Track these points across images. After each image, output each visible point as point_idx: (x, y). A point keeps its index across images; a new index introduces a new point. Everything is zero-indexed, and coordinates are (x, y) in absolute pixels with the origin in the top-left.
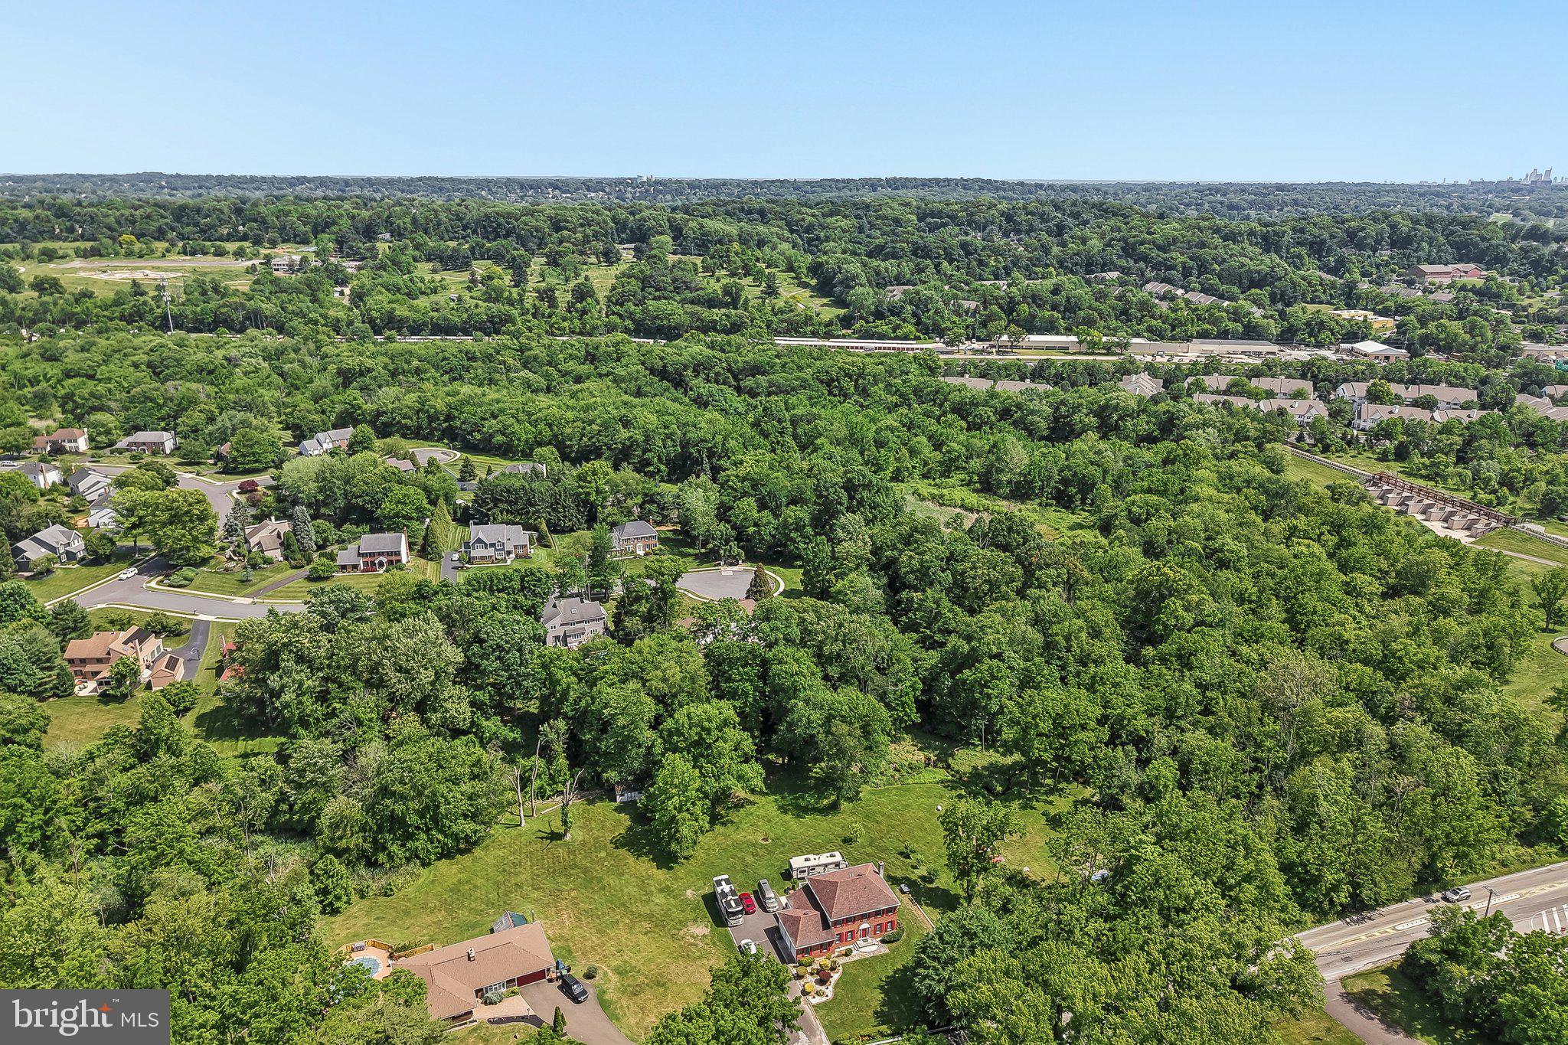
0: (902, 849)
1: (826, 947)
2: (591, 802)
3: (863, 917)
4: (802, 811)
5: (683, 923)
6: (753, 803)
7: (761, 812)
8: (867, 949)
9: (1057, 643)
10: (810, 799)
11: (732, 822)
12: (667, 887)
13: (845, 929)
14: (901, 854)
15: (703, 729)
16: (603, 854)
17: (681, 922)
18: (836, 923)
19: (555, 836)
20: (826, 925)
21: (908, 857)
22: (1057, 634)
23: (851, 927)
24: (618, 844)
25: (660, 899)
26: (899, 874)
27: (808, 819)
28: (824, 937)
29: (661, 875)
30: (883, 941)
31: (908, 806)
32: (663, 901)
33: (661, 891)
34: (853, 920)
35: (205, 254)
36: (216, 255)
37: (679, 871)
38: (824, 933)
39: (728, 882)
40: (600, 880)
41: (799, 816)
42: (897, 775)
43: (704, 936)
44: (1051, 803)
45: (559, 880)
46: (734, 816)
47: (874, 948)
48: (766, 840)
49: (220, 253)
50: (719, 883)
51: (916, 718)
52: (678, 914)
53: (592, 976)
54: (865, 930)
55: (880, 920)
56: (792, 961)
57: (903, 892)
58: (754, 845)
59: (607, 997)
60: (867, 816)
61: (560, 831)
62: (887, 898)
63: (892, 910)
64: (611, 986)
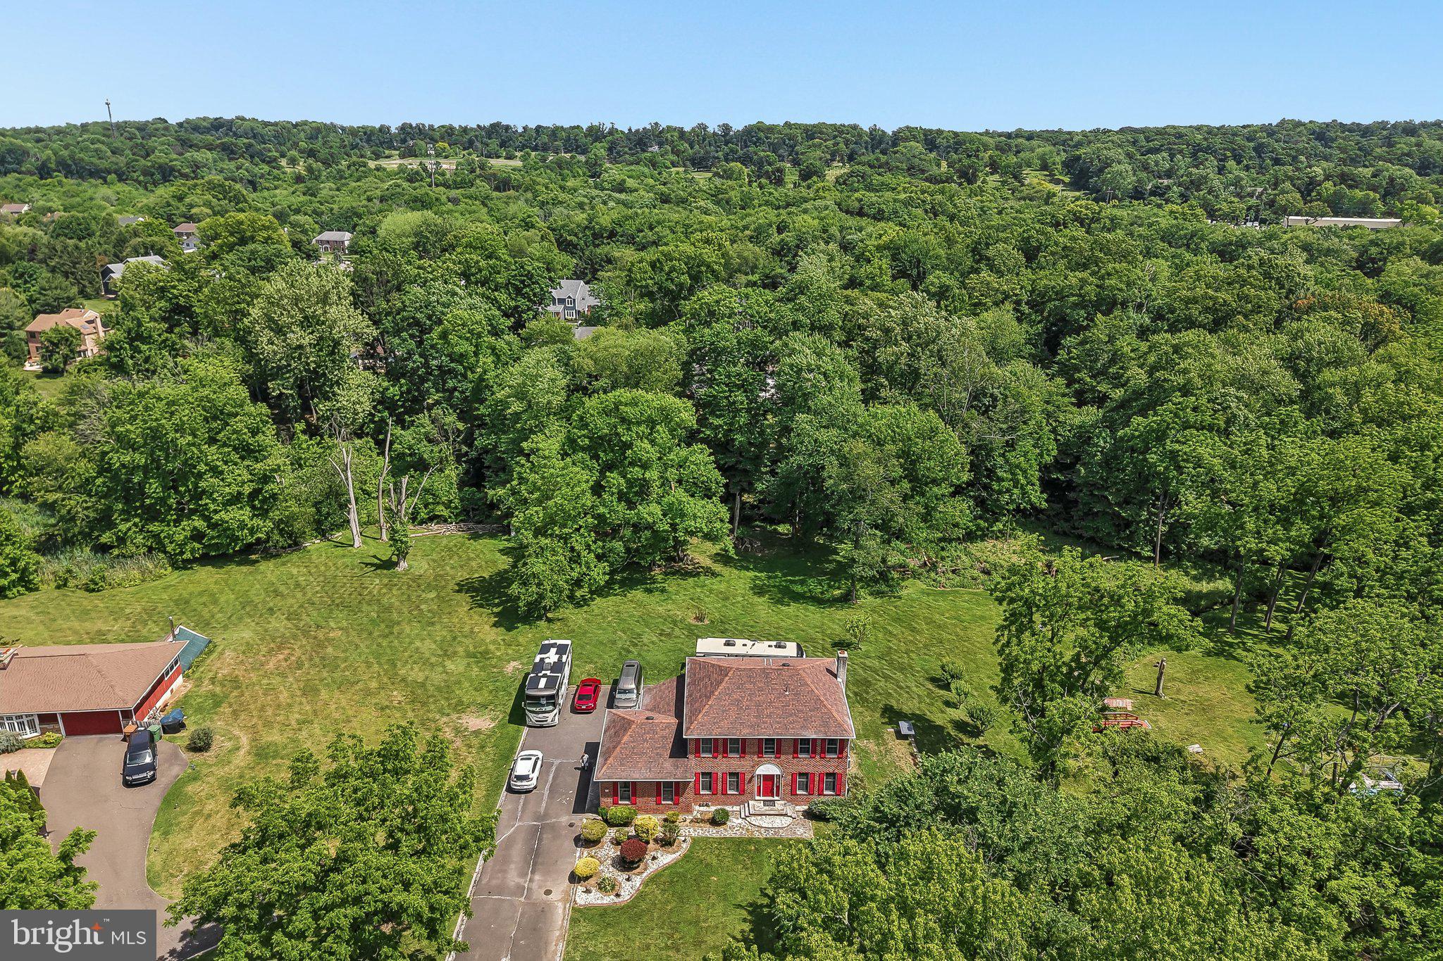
0: (938, 673)
1: (671, 791)
2: (475, 536)
3: (772, 747)
4: (787, 595)
5: (460, 707)
6: (714, 574)
7: (723, 587)
8: (765, 822)
9: (1330, 397)
10: (814, 586)
11: (663, 591)
12: (487, 652)
13: (722, 765)
14: (933, 680)
15: (623, 420)
16: (433, 595)
17: (460, 702)
18: (703, 746)
19: (389, 565)
20: (680, 748)
21: (947, 687)
22: (1333, 385)
23: (733, 763)
24: (462, 587)
25: (456, 666)
26: (908, 706)
27: (793, 608)
28: (669, 770)
29: (491, 636)
30: (810, 815)
31: (982, 618)
32: (461, 669)
33: (469, 655)
34: (740, 747)
35: (498, 157)
36: (507, 158)
37: (524, 634)
38: (668, 764)
39: (562, 650)
40: (391, 624)
41: (780, 602)
42: (983, 577)
43: (477, 733)
45: (336, 612)
46: (672, 585)
47: (786, 821)
48: (701, 619)
49: (510, 157)
50: (545, 649)
51: (1038, 497)
52: (465, 693)
53: (200, 745)
54: (768, 778)
55: (806, 763)
56: (595, 809)
57: (899, 735)
58: (675, 623)
59: (190, 789)
60: (897, 620)
61: (395, 559)
62: (827, 719)
63: (837, 747)
64: (221, 772)
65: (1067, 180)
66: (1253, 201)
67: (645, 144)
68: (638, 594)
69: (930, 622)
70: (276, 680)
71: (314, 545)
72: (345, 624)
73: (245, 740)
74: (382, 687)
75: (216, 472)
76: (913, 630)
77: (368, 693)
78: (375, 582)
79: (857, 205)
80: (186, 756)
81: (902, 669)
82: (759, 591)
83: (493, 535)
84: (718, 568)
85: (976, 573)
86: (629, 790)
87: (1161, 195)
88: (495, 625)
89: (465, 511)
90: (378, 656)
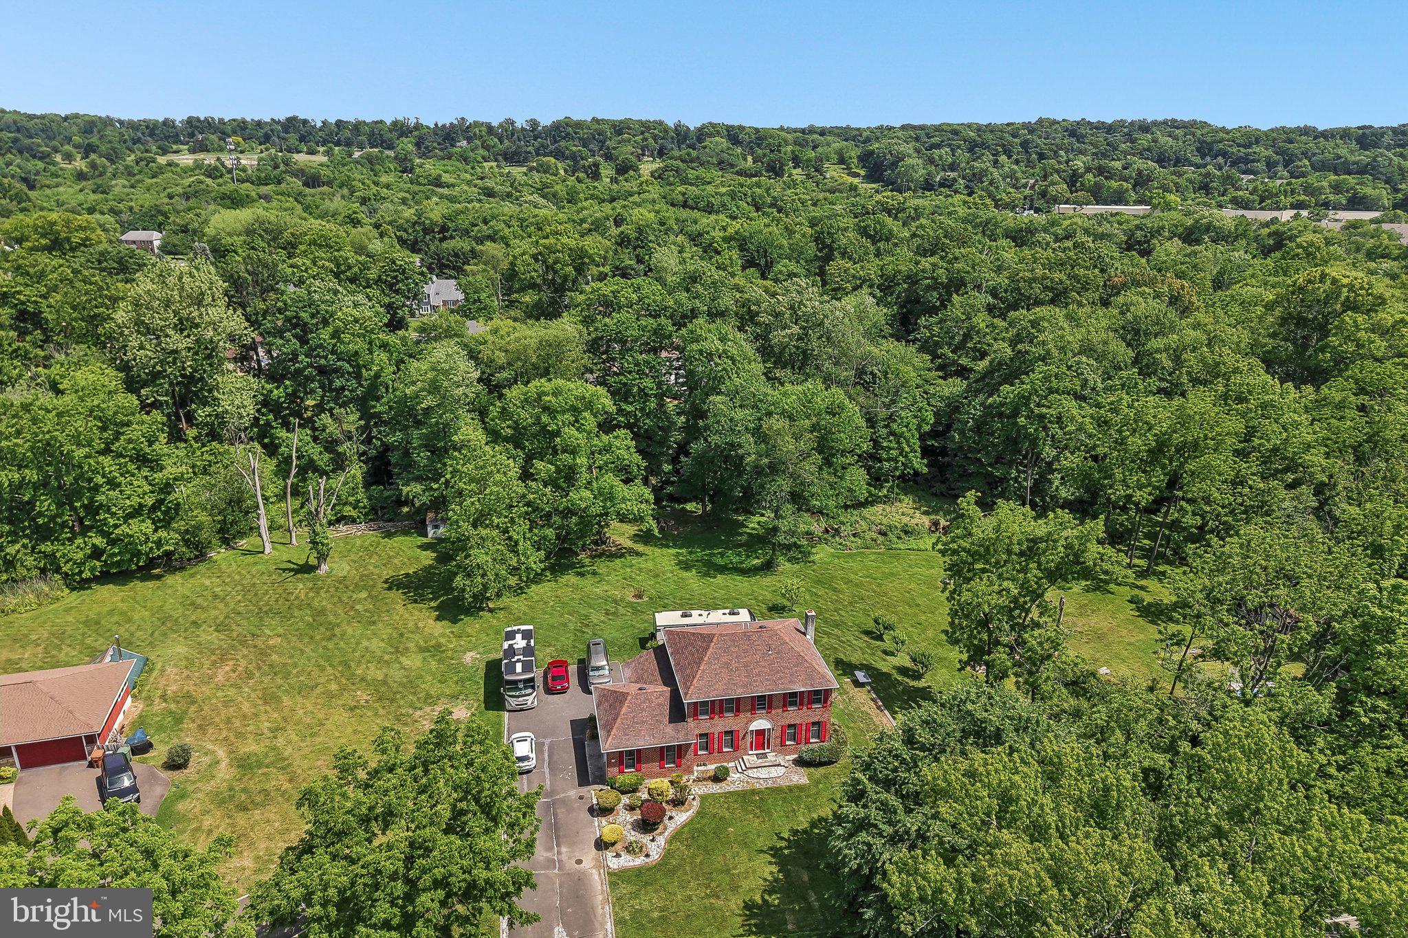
0: (871, 625)
1: (672, 755)
2: (389, 535)
3: (762, 703)
4: (711, 568)
6: (638, 554)
7: (650, 565)
8: (762, 773)
9: (1156, 362)
10: (732, 557)
11: (594, 573)
12: (439, 645)
13: (718, 725)
14: (867, 633)
16: (364, 595)
17: (428, 696)
18: (700, 709)
19: (307, 569)
20: (678, 712)
21: (880, 638)
22: (1158, 351)
23: (729, 722)
24: (394, 584)
25: (413, 661)
26: (856, 658)
27: (720, 579)
28: (671, 735)
29: (438, 629)
30: (801, 762)
31: (892, 574)
32: (418, 663)
33: (422, 650)
34: (734, 706)
35: (299, 152)
36: (308, 153)
37: (471, 625)
38: (669, 729)
39: (527, 635)
40: (331, 627)
41: (707, 574)
42: (881, 538)
44: (1142, 588)
45: (267, 621)
46: (602, 566)
47: (781, 771)
48: (639, 596)
49: (311, 152)
50: (510, 636)
51: (919, 464)
52: (429, 685)
53: (176, 763)
54: (760, 733)
55: (795, 715)
56: (601, 779)
57: (857, 684)
58: (615, 602)
59: (181, 807)
60: (819, 582)
61: (313, 561)
62: (811, 673)
63: (820, 697)
64: (209, 787)
65: (863, 173)
66: (1027, 192)
67: (453, 139)
68: (570, 578)
69: (848, 582)
70: (232, 692)
71: (219, 554)
72: (280, 630)
73: (221, 753)
74: (343, 689)
75: (113, 484)
76: (835, 590)
77: (331, 696)
78: (300, 587)
79: (681, 198)
80: (165, 775)
81: (837, 626)
82: (686, 566)
83: (406, 533)
84: (640, 547)
85: (874, 535)
86: (634, 758)
87: (950, 187)
88: (438, 619)
89: (373, 509)
90: (328, 659)
